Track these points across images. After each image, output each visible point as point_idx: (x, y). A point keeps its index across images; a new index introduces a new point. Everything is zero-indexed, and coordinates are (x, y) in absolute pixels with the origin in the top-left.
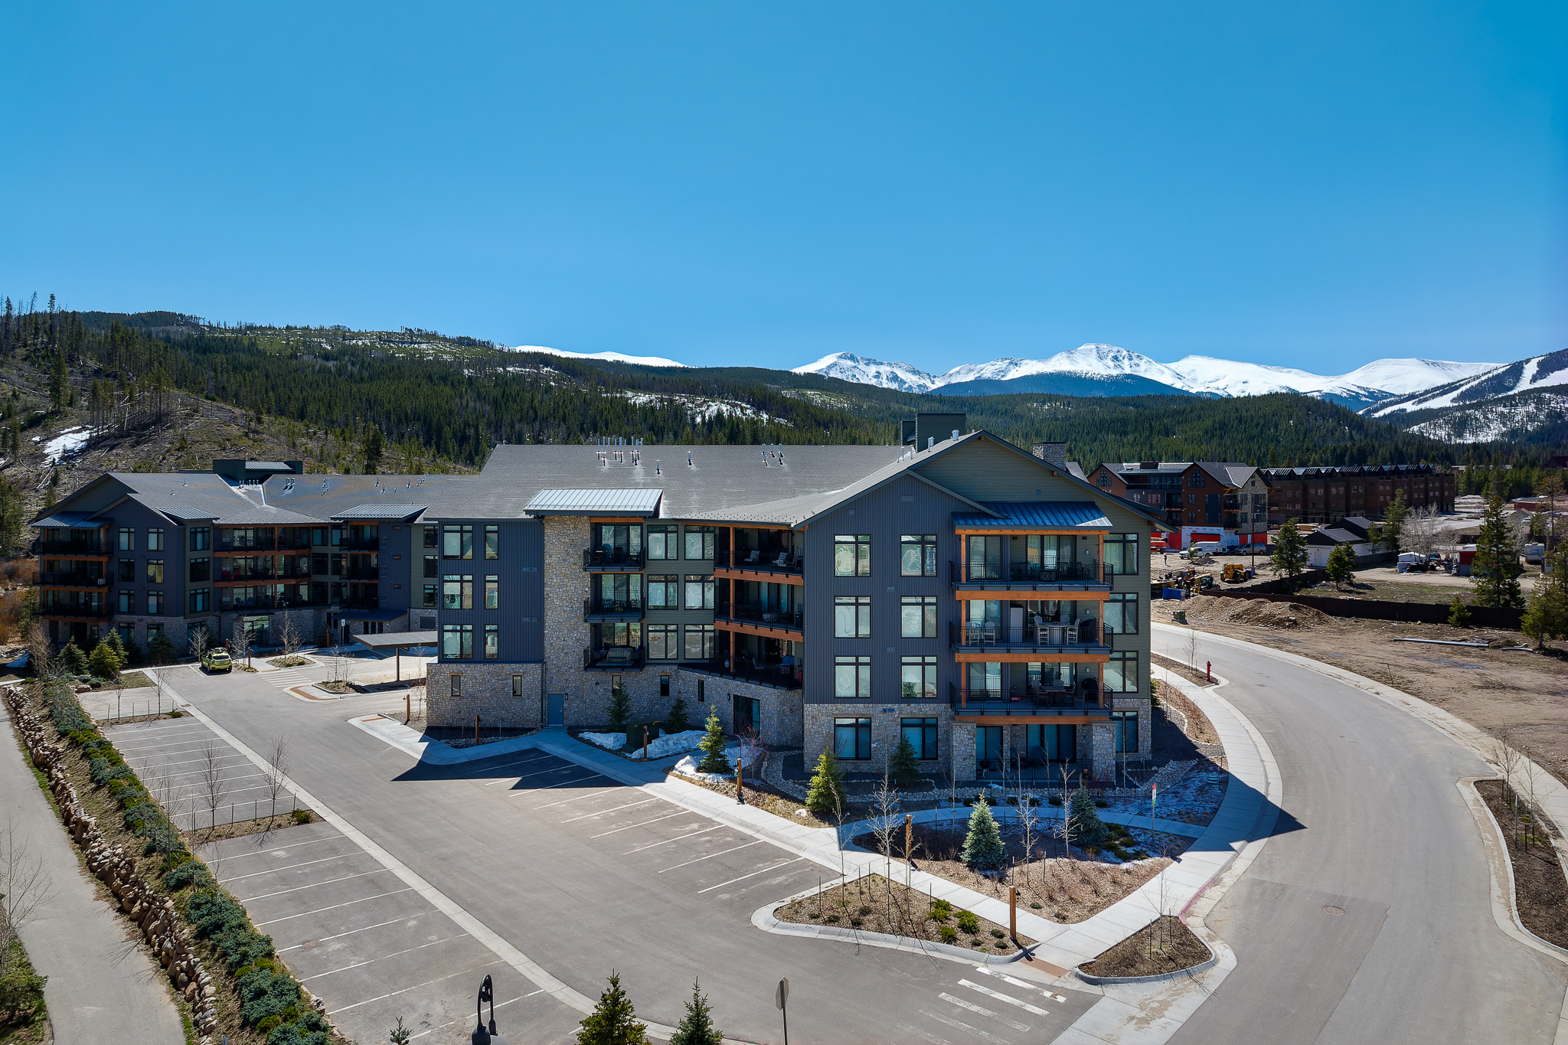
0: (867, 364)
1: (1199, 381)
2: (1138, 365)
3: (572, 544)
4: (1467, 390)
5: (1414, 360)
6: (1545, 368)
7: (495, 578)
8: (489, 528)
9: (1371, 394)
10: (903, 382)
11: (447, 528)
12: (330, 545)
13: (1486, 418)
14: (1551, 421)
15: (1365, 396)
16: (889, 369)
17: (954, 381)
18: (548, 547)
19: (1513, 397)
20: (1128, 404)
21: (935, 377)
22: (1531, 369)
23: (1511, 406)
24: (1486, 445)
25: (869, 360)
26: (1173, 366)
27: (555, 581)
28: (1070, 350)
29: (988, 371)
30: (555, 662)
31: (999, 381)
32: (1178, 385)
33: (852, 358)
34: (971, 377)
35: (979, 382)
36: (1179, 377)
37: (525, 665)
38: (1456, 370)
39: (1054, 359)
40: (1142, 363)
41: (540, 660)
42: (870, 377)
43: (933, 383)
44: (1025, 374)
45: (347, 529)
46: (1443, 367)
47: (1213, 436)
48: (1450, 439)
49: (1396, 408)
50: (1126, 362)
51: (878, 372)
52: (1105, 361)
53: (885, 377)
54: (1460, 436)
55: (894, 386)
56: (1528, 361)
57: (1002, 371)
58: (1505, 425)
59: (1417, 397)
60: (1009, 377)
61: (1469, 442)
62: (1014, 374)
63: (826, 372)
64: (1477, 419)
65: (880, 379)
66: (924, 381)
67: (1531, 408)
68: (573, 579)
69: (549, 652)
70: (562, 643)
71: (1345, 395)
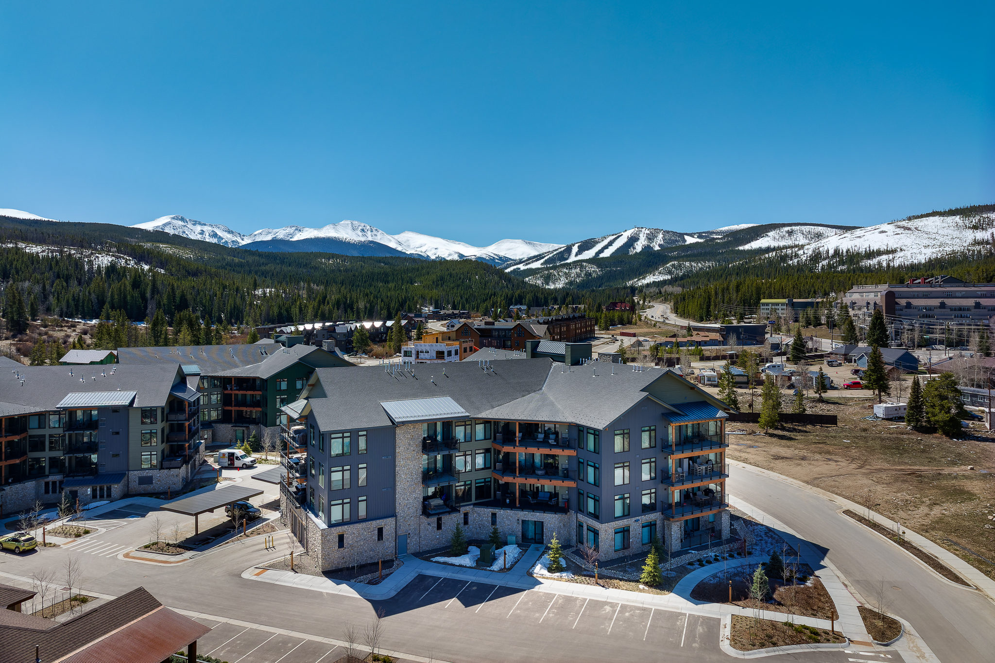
0: (194, 225)
1: (411, 247)
2: (376, 235)
3: (412, 438)
4: (548, 259)
5: (520, 240)
6: (582, 249)
7: (365, 465)
8: (360, 433)
9: (500, 258)
10: (220, 238)
11: (333, 436)
12: (47, 427)
13: (559, 275)
14: (587, 277)
15: (498, 260)
16: (210, 228)
17: (258, 239)
18: (398, 441)
19: (569, 264)
20: (380, 262)
21: (244, 236)
22: (575, 249)
23: (570, 269)
24: (560, 289)
25: (196, 221)
26: (396, 237)
27: (402, 463)
28: (335, 223)
29: (281, 234)
30: (402, 515)
31: (288, 241)
32: (399, 248)
33: (182, 219)
34: (269, 238)
35: (275, 241)
36: (400, 243)
37: (385, 520)
38: (540, 247)
39: (325, 229)
40: (378, 234)
41: (394, 515)
42: (196, 234)
43: (243, 240)
44: (307, 237)
45: (65, 414)
46: (534, 245)
47: (437, 285)
48: (543, 286)
49: (515, 267)
50: (369, 233)
51: (202, 231)
52: (356, 232)
53: (207, 234)
54: (548, 284)
55: (214, 241)
56: (574, 245)
57: (291, 234)
58: (567, 279)
59: (524, 262)
60: (295, 239)
61: (552, 287)
62: (298, 237)
63: (162, 228)
64: (555, 275)
65: (204, 236)
66: (236, 238)
67: (578, 270)
68: (412, 461)
69: (399, 510)
70: (406, 502)
71: (487, 258)
